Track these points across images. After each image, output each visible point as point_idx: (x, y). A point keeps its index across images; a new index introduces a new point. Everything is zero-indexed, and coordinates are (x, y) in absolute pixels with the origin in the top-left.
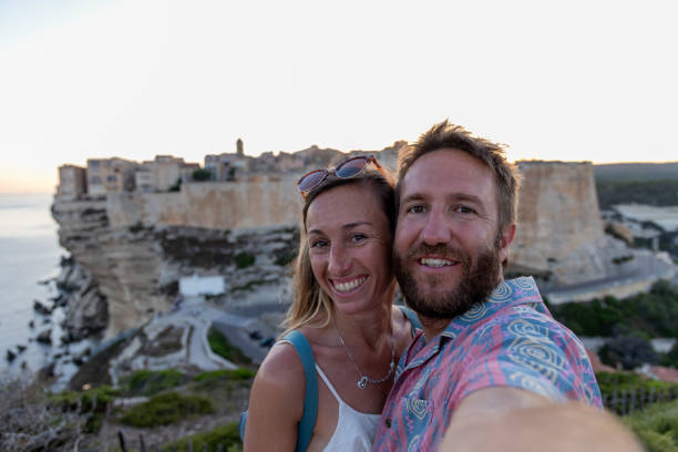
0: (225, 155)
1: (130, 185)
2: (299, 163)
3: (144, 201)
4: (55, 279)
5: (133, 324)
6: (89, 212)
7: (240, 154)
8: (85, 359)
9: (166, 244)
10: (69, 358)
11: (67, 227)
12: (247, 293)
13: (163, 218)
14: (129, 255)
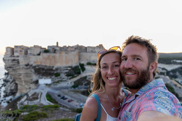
0: (53, 46)
1: (26, 53)
2: (73, 49)
3: (30, 58)
4: (3, 79)
5: (25, 91)
6: (14, 60)
7: (57, 46)
8: (10, 101)
9: (35, 70)
10: (6, 101)
11: (7, 64)
12: (57, 84)
13: (35, 62)
14: (25, 72)
